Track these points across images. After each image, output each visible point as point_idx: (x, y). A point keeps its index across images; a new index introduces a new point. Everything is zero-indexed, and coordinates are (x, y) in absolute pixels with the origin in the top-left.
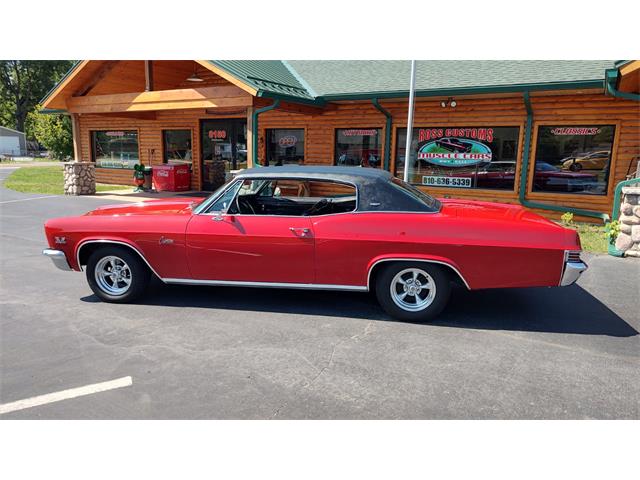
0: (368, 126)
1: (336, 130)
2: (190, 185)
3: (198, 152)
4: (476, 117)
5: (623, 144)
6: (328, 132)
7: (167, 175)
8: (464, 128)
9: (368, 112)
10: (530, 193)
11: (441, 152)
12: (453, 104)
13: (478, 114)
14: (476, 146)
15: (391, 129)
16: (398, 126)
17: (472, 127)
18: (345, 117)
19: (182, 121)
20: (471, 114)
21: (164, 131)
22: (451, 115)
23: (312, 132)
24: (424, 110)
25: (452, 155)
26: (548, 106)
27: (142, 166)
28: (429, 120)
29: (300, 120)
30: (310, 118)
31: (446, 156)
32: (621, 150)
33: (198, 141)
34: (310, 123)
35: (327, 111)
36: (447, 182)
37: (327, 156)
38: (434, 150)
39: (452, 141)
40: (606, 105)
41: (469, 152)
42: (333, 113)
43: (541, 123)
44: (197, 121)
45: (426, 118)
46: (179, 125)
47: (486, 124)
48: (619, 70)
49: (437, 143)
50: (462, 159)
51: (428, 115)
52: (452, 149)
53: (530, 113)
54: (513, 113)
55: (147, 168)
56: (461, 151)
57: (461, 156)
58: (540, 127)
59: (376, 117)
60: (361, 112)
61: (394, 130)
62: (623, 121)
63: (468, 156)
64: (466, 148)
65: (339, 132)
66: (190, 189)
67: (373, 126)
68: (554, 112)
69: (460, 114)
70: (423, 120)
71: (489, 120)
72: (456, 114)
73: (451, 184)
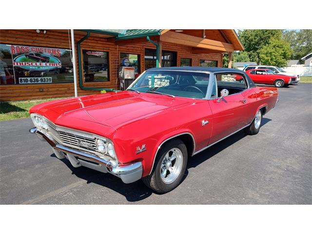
4: (51, 42)
5: (112, 59)
11: (30, 61)
12: (45, 32)
13: (51, 40)
14: (52, 59)
20: (47, 39)
22: (35, 38)
24: (14, 32)
25: (38, 64)
28: (19, 40)
31: (34, 64)
32: (112, 62)
36: (37, 80)
38: (24, 60)
39: (37, 55)
40: (105, 43)
41: (48, 62)
43: (84, 49)
45: (17, 38)
49: (26, 56)
50: (44, 66)
51: (17, 36)
52: (38, 60)
56: (43, 61)
57: (44, 64)
62: (111, 50)
63: (48, 64)
64: (46, 60)
68: (88, 44)
69: (41, 39)
70: (14, 39)
71: (58, 43)
72: (37, 38)
73: (40, 82)
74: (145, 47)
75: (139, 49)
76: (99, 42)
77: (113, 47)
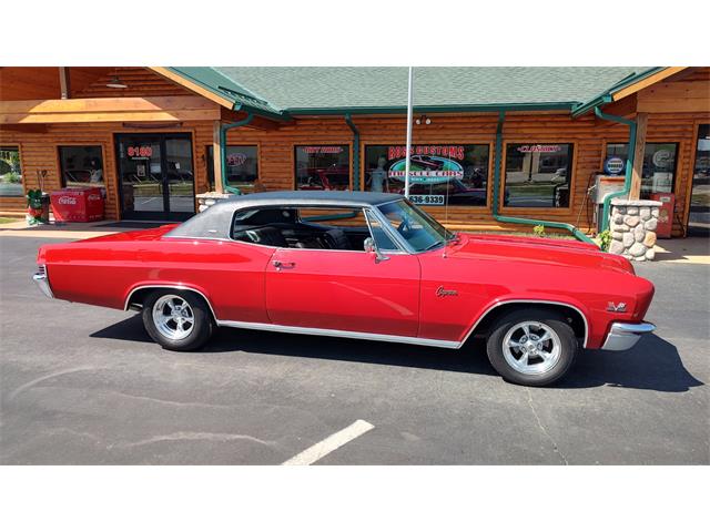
0: (333, 143)
1: (295, 147)
2: (104, 213)
3: (114, 174)
4: (447, 135)
5: (581, 160)
6: (286, 149)
7: (73, 202)
8: (436, 145)
9: (332, 128)
10: (502, 209)
12: (428, 122)
13: (448, 132)
14: (448, 163)
15: (359, 146)
16: (367, 143)
17: (442, 145)
18: (306, 133)
19: (87, 135)
20: (441, 132)
21: (59, 148)
22: (421, 133)
23: (268, 149)
24: (394, 127)
25: (424, 173)
26: (516, 125)
27: (39, 191)
28: (400, 137)
29: (252, 135)
30: (263, 134)
31: (418, 174)
32: (579, 166)
33: (113, 159)
34: (262, 139)
35: (285, 126)
36: (421, 200)
37: (288, 175)
39: (423, 159)
40: (564, 125)
41: (441, 169)
42: (292, 128)
43: (510, 142)
44: (111, 136)
45: (396, 135)
46: (84, 140)
47: (457, 142)
48: (612, 96)
50: (433, 177)
52: (424, 167)
53: (499, 131)
54: (481, 131)
55: (44, 194)
56: (433, 169)
57: (433, 173)
58: (508, 144)
59: (341, 133)
60: (324, 128)
61: (363, 147)
62: (581, 140)
63: (440, 173)
64: (438, 166)
65: (298, 149)
66: (104, 219)
67: (337, 143)
68: (519, 131)
69: (432, 132)
70: (393, 137)
71: (461, 137)
72: (427, 132)
73: (424, 202)
74: (700, 122)
75: (678, 129)
76: (548, 125)
77: (589, 131)
